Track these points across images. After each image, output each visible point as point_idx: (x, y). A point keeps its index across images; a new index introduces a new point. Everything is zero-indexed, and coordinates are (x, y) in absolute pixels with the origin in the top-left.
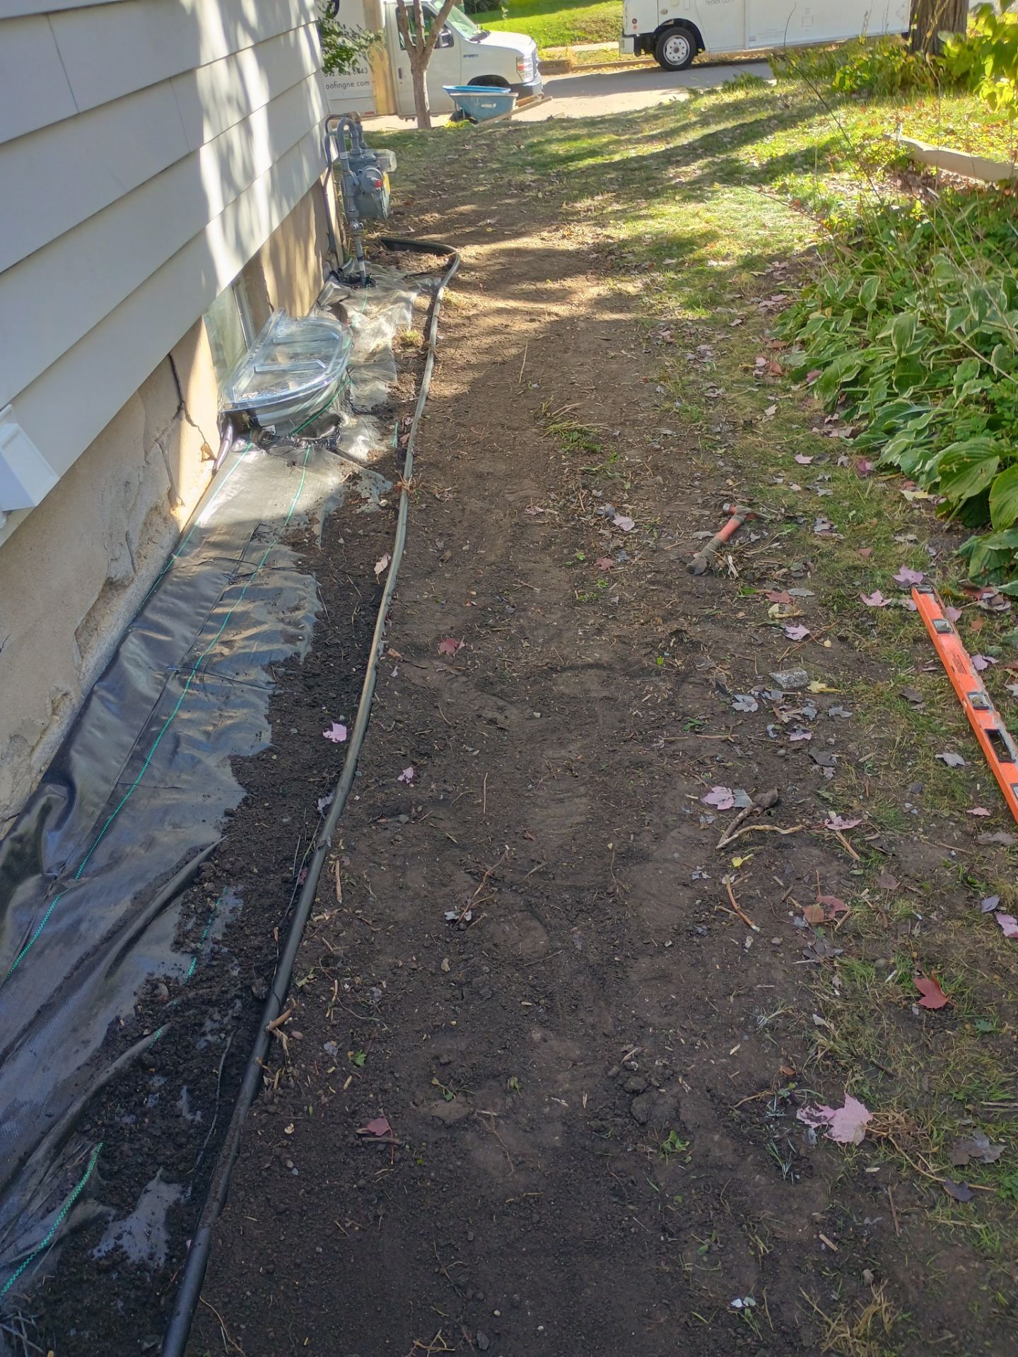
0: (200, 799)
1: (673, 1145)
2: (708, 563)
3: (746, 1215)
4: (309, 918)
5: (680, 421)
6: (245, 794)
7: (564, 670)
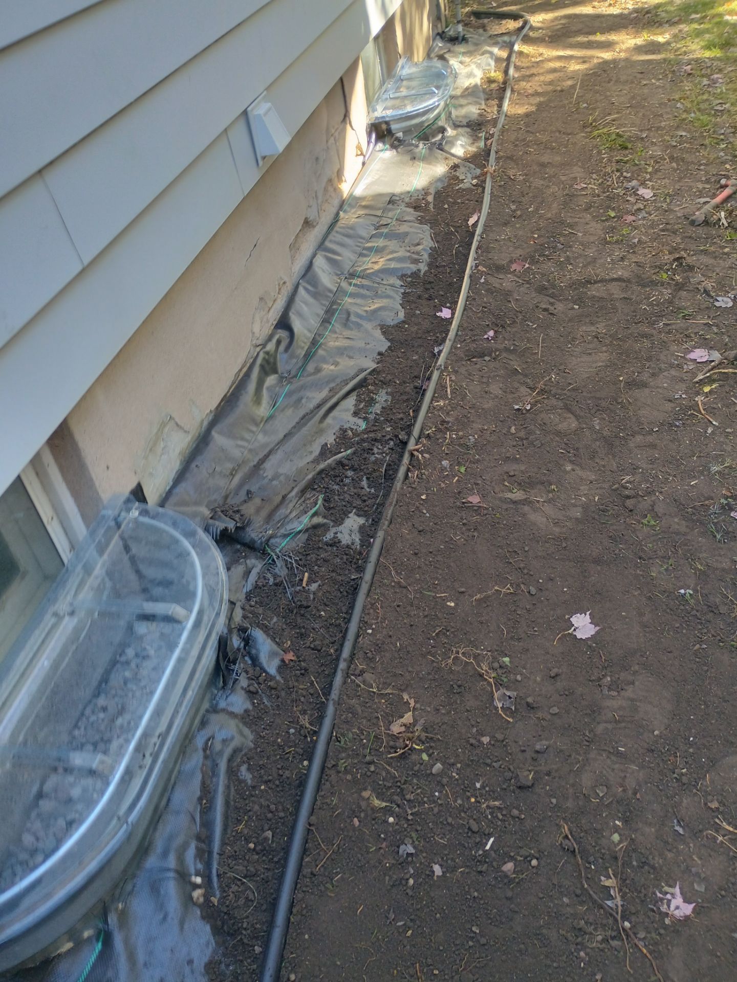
0: (363, 345)
1: (649, 522)
2: (706, 217)
3: (691, 555)
4: (431, 403)
5: (694, 126)
6: (389, 344)
7: (596, 282)
